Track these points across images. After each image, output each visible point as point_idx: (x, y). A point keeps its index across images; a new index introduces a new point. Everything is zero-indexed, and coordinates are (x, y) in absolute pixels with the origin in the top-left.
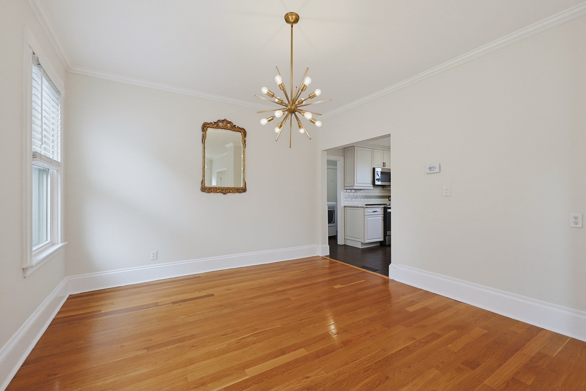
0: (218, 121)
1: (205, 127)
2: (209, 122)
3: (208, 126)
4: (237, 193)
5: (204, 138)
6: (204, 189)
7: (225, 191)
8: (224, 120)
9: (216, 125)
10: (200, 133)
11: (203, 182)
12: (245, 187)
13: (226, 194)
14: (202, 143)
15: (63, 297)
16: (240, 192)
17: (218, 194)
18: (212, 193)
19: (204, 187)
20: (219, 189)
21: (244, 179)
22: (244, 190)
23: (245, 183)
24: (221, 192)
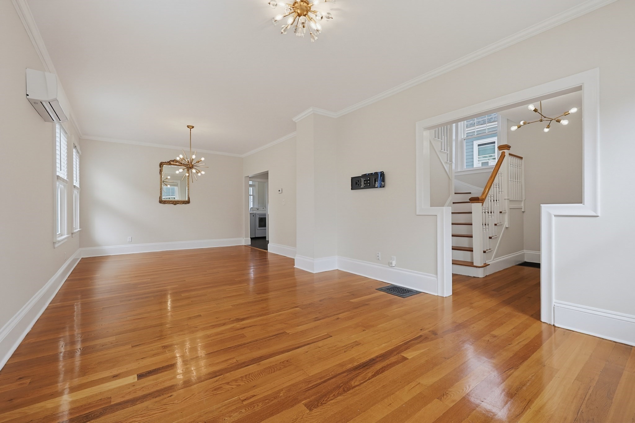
0: (170, 161)
1: (161, 165)
2: (164, 162)
3: (163, 164)
4: (184, 204)
5: (161, 171)
6: (161, 202)
7: (175, 203)
8: (174, 160)
9: (169, 163)
10: (159, 168)
11: (160, 197)
12: (189, 200)
13: (176, 204)
14: (159, 173)
15: (79, 259)
16: (186, 204)
17: (170, 204)
18: (166, 204)
19: (161, 200)
20: (171, 202)
21: (188, 195)
22: (188, 202)
23: (189, 198)
24: (173, 204)
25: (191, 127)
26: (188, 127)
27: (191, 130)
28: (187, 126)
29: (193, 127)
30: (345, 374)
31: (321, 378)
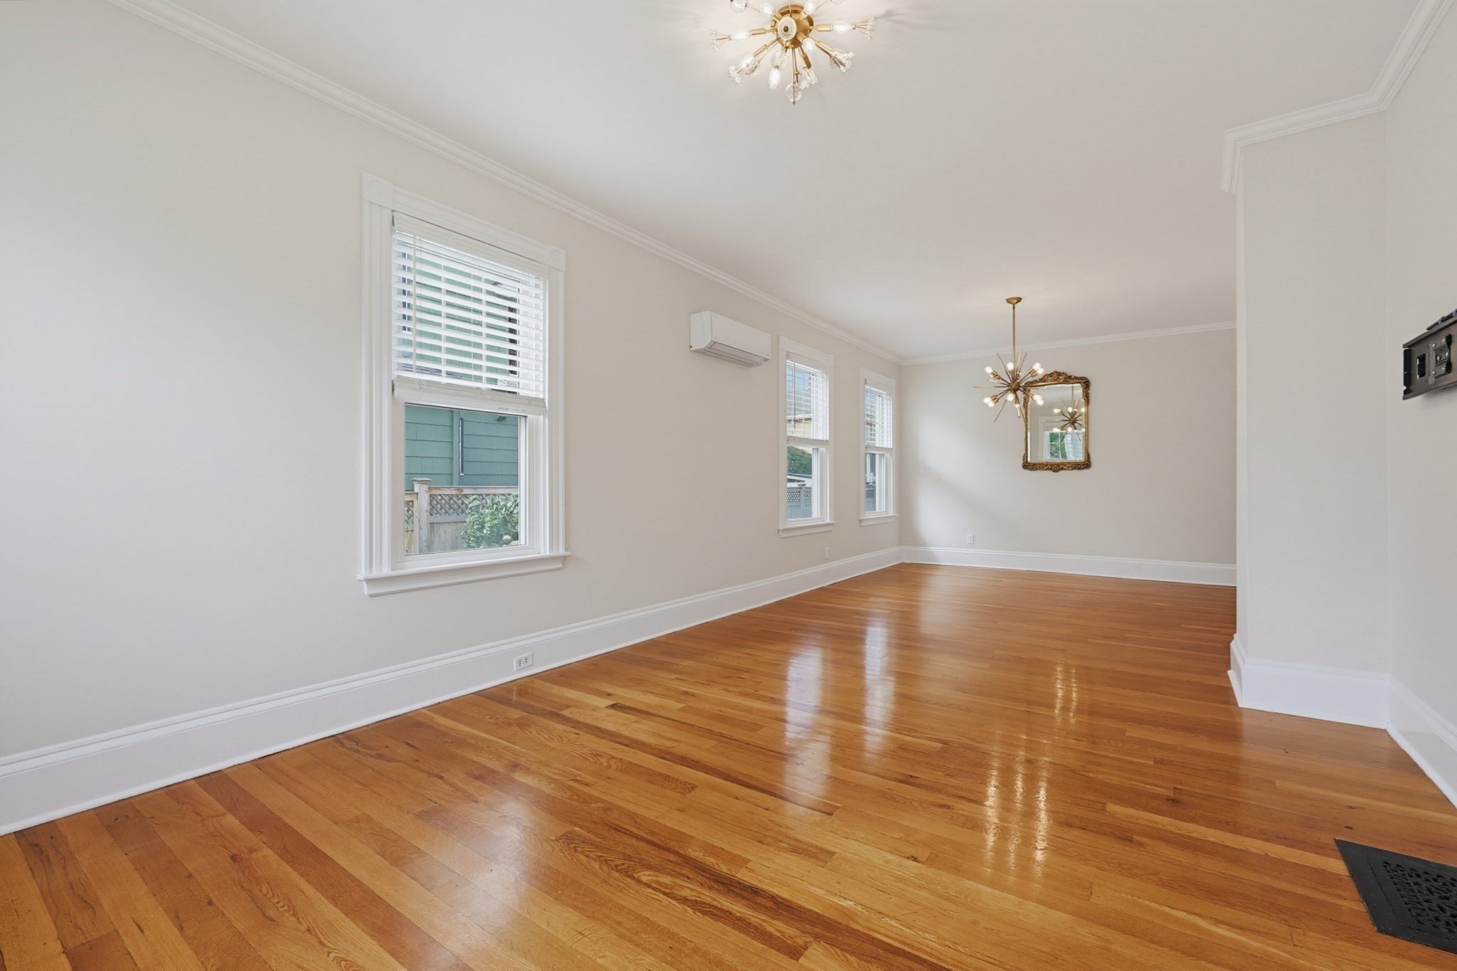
4: (1076, 471)
6: (1027, 466)
7: (1056, 467)
11: (1025, 456)
12: (1089, 461)
13: (1057, 471)
16: (1079, 469)
17: (1046, 471)
18: (1037, 471)
19: (1027, 463)
20: (1047, 465)
21: (1086, 450)
22: (1086, 465)
23: (1088, 455)
24: (1051, 469)
25: (1015, 301)
26: (1009, 301)
27: (1014, 308)
28: (1007, 300)
29: (1019, 300)
30: (672, 857)
31: (651, 833)
